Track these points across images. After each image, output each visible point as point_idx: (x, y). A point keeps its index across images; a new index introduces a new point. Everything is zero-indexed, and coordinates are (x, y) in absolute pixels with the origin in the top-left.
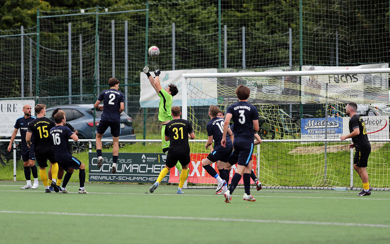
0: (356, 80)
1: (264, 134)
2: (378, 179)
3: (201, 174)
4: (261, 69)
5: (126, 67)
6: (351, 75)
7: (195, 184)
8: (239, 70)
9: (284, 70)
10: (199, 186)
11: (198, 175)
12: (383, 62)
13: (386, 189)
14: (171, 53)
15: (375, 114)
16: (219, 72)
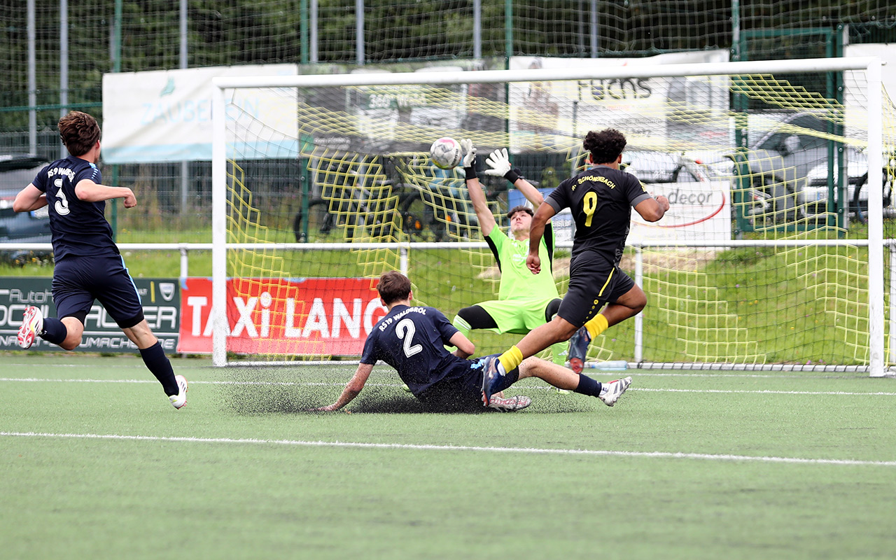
0: (646, 93)
1: (415, 229)
2: (704, 340)
3: (259, 330)
4: (407, 66)
5: (64, 62)
6: (635, 81)
7: (244, 356)
8: (353, 69)
9: (465, 69)
10: (256, 360)
11: (252, 332)
12: (714, 49)
13: (726, 366)
14: (177, 27)
15: (694, 177)
16: (302, 73)
